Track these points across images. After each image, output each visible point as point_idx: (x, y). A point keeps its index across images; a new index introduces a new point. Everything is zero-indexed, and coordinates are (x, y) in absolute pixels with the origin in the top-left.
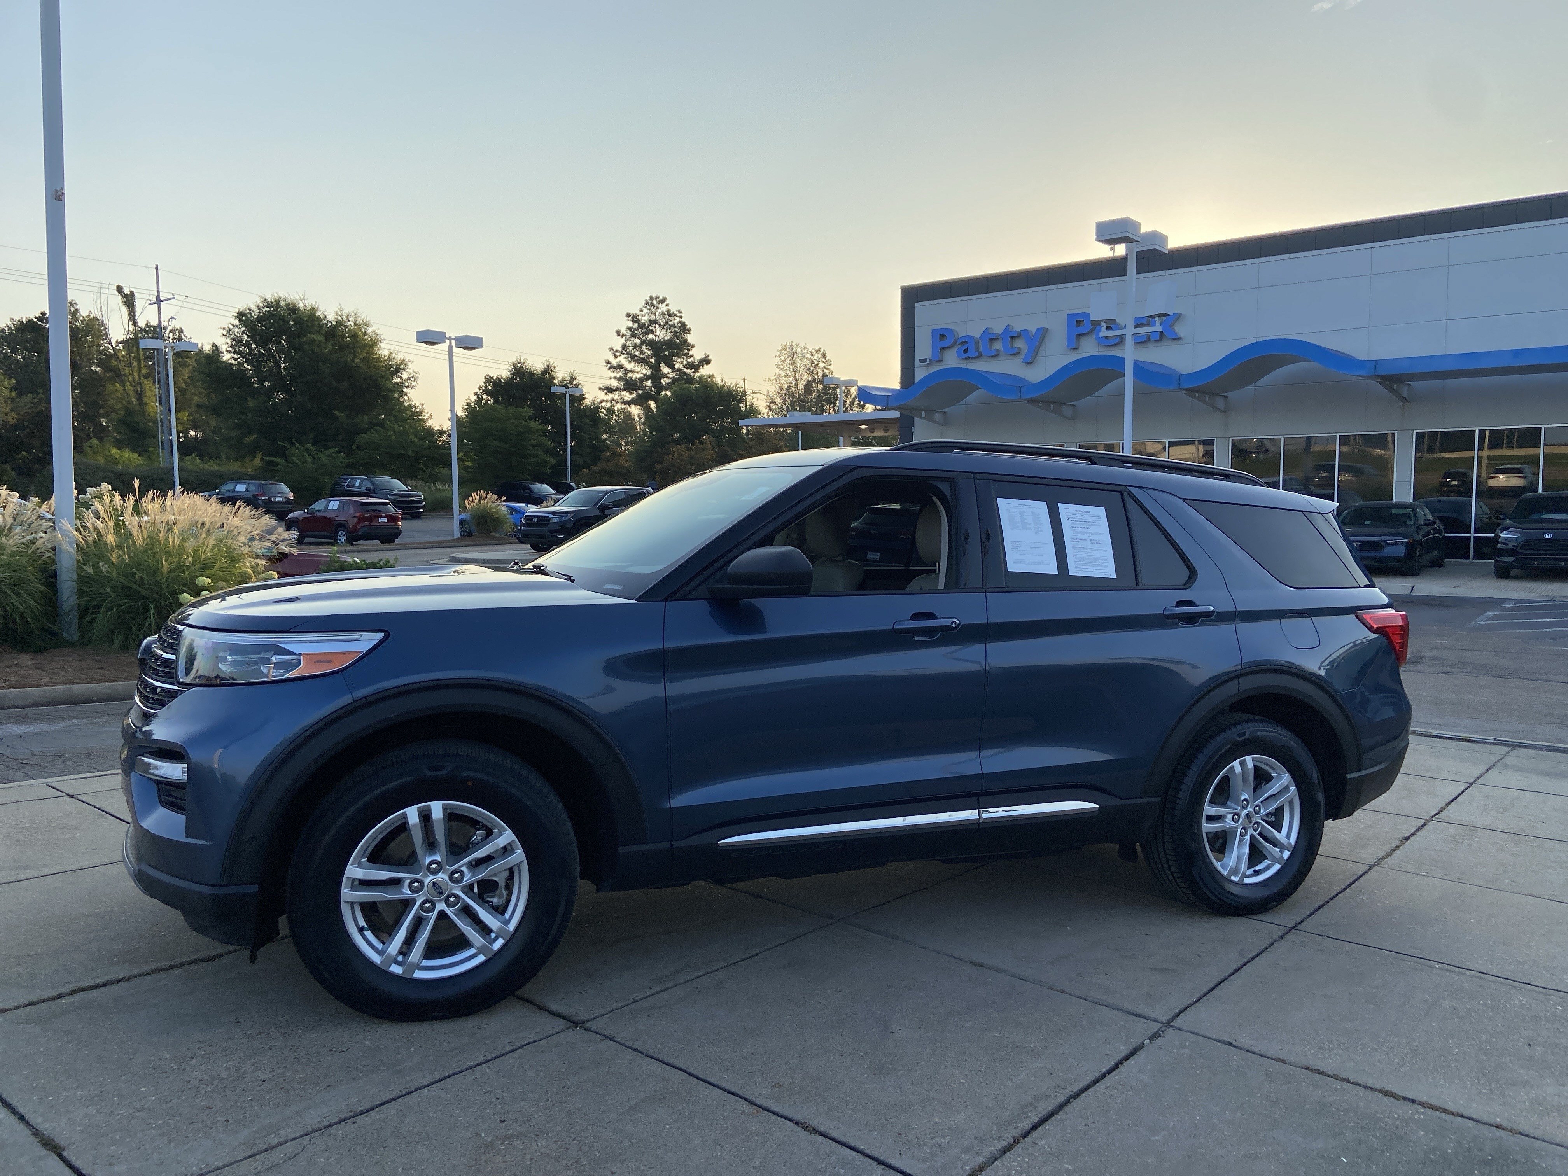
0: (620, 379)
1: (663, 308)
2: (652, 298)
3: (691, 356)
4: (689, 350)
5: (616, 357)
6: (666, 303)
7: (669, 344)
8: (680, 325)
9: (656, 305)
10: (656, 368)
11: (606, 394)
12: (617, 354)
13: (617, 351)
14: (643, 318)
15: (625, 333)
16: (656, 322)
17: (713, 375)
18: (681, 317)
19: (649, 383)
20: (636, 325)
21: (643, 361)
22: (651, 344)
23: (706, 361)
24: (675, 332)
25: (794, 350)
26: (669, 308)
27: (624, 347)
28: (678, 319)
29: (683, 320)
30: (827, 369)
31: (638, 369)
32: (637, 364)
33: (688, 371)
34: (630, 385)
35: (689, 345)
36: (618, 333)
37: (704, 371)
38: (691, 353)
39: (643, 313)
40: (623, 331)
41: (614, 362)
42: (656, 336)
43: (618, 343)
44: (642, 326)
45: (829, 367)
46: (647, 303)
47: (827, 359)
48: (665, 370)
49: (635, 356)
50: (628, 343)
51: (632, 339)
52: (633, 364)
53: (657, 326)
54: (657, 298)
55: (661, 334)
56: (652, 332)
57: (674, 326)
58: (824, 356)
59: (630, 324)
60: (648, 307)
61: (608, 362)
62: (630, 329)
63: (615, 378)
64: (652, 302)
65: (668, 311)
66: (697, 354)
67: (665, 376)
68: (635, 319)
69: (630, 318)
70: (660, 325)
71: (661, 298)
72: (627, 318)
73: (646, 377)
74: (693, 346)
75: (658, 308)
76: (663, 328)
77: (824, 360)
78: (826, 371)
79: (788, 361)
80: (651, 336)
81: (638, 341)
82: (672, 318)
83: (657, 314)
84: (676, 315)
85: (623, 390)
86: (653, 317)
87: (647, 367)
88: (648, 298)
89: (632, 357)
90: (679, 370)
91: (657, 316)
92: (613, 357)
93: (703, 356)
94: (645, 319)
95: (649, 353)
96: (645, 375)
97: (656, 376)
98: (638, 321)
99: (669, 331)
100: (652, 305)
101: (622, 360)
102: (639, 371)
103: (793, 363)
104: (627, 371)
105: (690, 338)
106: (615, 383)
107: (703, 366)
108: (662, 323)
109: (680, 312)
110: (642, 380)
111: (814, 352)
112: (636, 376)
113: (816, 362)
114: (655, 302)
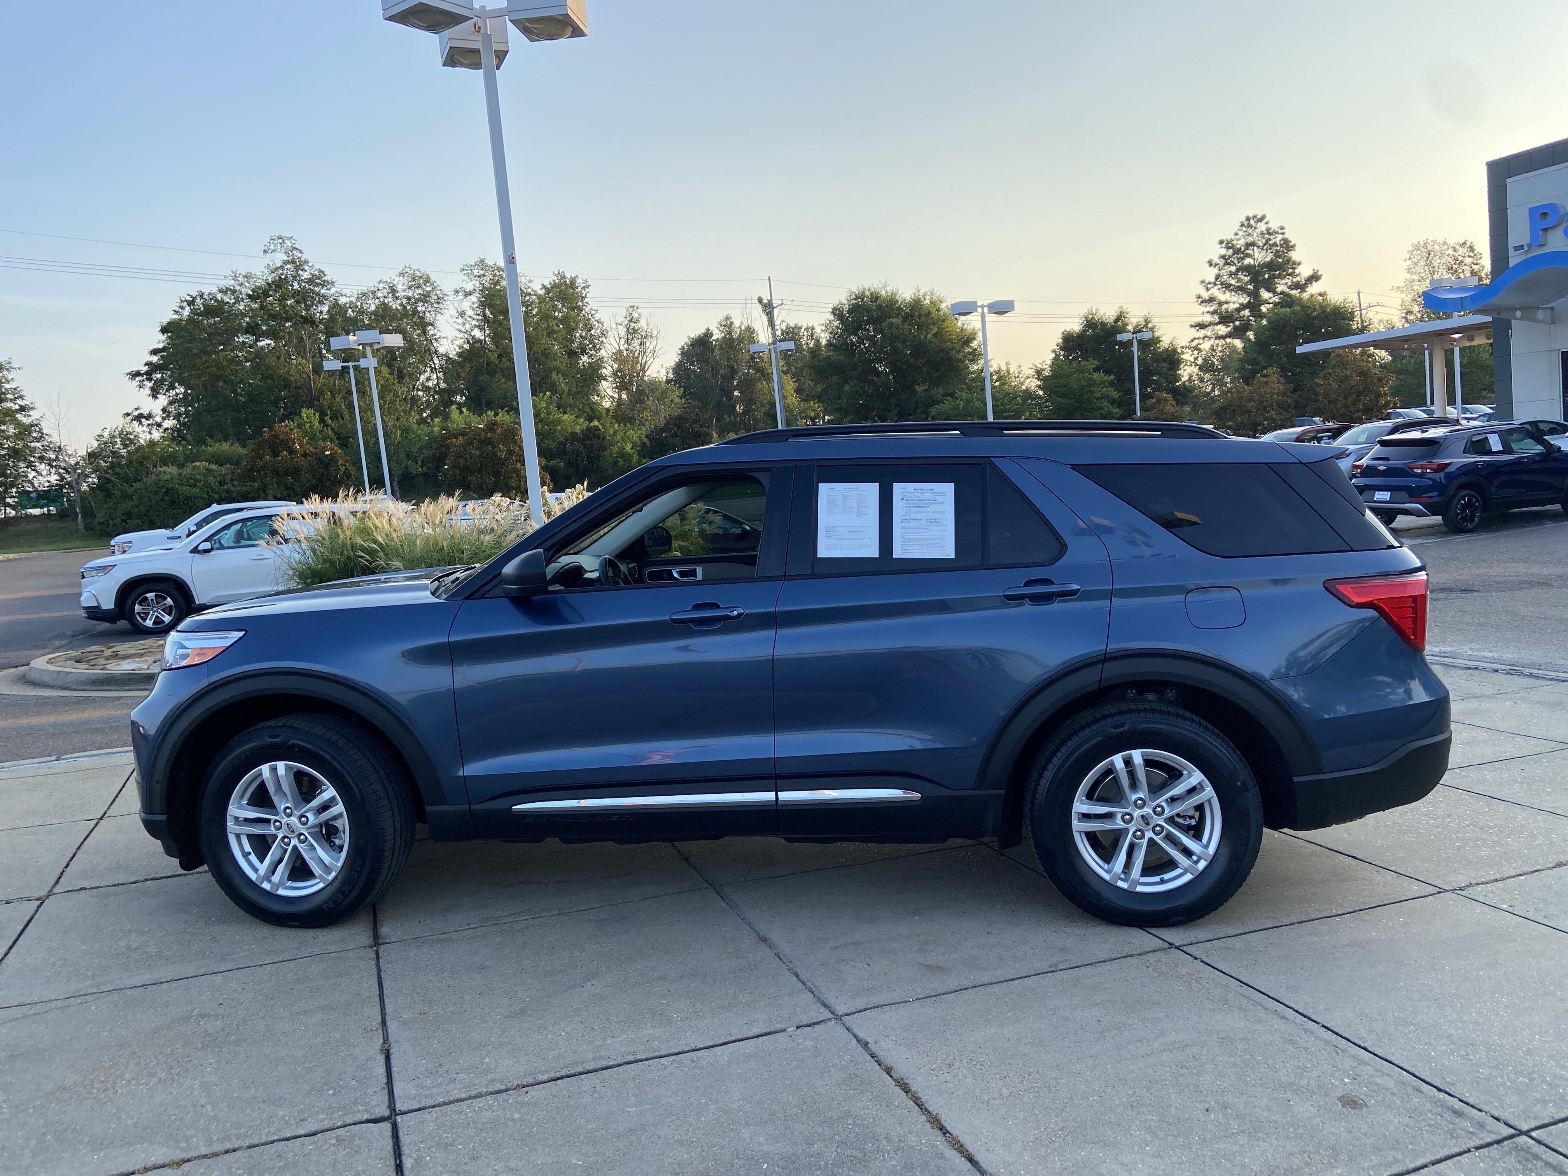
0: (1214, 313)
1: (1262, 227)
2: (1248, 219)
3: (1297, 275)
4: (1293, 268)
5: (1208, 289)
6: (1265, 221)
7: (1270, 266)
8: (1282, 242)
9: (1254, 225)
10: (1255, 294)
11: (1198, 330)
12: (1210, 286)
13: (1209, 283)
14: (1238, 242)
15: (1218, 261)
16: (1253, 244)
17: (1325, 292)
18: (1283, 234)
19: (1247, 312)
20: (1231, 251)
21: (1241, 289)
22: (1248, 269)
23: (1315, 277)
24: (1277, 251)
25: (1429, 248)
26: (1269, 225)
27: (1218, 277)
28: (1280, 237)
29: (1286, 236)
30: (1477, 264)
31: (1234, 299)
32: (1233, 293)
33: (1293, 292)
34: (1225, 319)
35: (1294, 263)
36: (1210, 263)
37: (1314, 289)
38: (1297, 271)
39: (1238, 237)
40: (1216, 260)
41: (1206, 295)
42: (1254, 259)
43: (1210, 274)
44: (1237, 251)
45: (1479, 262)
46: (1242, 225)
47: (1476, 252)
48: (1265, 295)
49: (1231, 285)
50: (1223, 272)
51: (1226, 267)
52: (1228, 294)
53: (1255, 248)
54: (1255, 217)
55: (1260, 257)
56: (1248, 256)
57: (1275, 245)
58: (1472, 249)
59: (1223, 251)
60: (1244, 229)
61: (1199, 297)
62: (1223, 257)
63: (1208, 312)
64: (1248, 224)
65: (1268, 230)
66: (1304, 272)
67: (1266, 302)
68: (1229, 245)
69: (1224, 245)
70: (1258, 247)
71: (1259, 217)
72: (1219, 246)
73: (1243, 307)
74: (1299, 264)
75: (1255, 228)
76: (1262, 249)
77: (1472, 255)
78: (1475, 267)
79: (1422, 263)
80: (1248, 261)
81: (1233, 269)
82: (1272, 237)
83: (1255, 235)
84: (1277, 233)
85: (1217, 324)
86: (1250, 239)
87: (1245, 295)
88: (1244, 219)
89: (1227, 287)
90: (1282, 293)
91: (1255, 237)
92: (1205, 290)
93: (1311, 273)
94: (1240, 243)
95: (1247, 279)
96: (1242, 304)
97: (1254, 306)
98: (1233, 247)
99: (1269, 251)
100: (1250, 226)
101: (1215, 292)
102: (1234, 301)
103: (1429, 264)
104: (1221, 304)
105: (1294, 256)
106: (1208, 318)
107: (1311, 284)
108: (1261, 244)
109: (1282, 228)
110: (1238, 310)
111: (1457, 247)
112: (1232, 307)
113: (1460, 258)
114: (1252, 222)
